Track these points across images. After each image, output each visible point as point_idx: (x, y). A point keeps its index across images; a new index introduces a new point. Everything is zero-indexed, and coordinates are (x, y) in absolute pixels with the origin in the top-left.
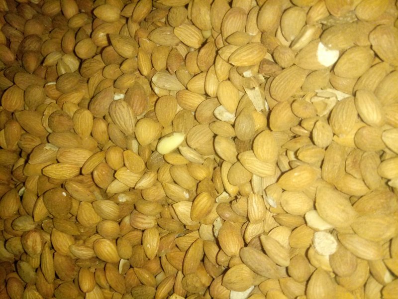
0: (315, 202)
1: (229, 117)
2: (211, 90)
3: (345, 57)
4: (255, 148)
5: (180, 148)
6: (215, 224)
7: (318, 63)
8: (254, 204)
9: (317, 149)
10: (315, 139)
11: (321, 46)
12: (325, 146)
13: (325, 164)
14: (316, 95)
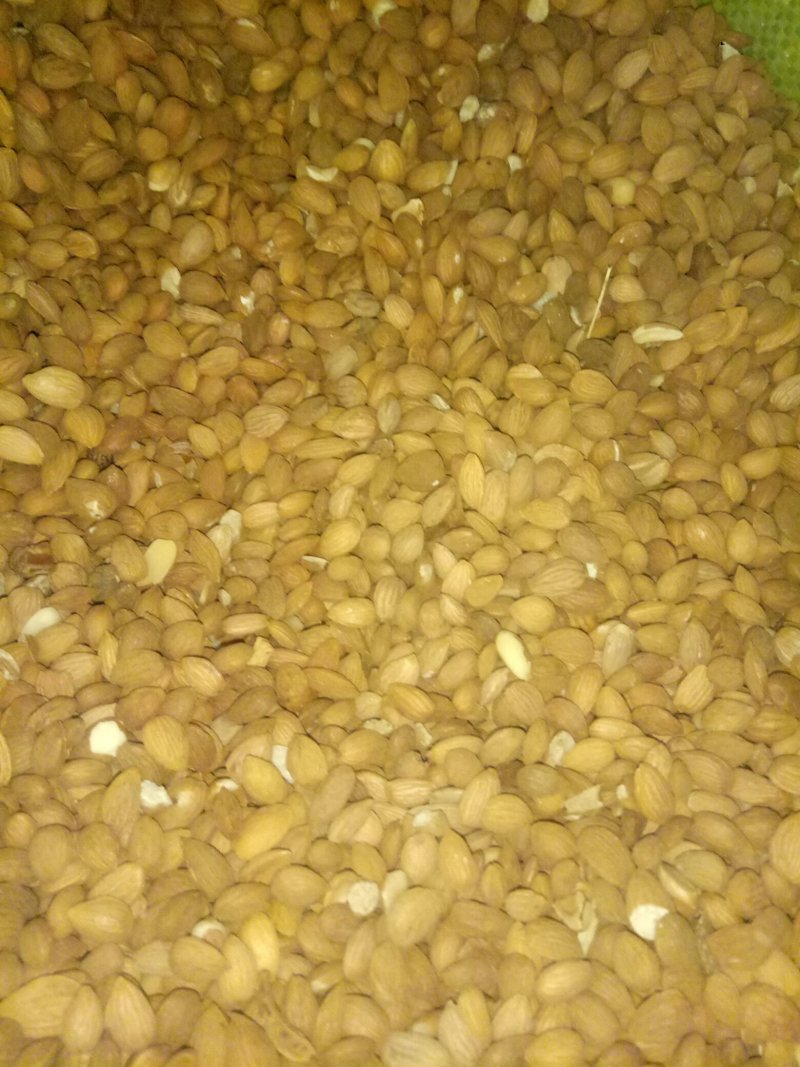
0: (420, 886)
1: (556, 755)
2: (601, 727)
3: (644, 949)
4: (504, 796)
5: (506, 670)
6: (384, 721)
7: (636, 906)
8: (416, 789)
9: (502, 895)
10: (518, 893)
11: (663, 912)
12: (507, 908)
13: (479, 907)
14: (587, 900)
